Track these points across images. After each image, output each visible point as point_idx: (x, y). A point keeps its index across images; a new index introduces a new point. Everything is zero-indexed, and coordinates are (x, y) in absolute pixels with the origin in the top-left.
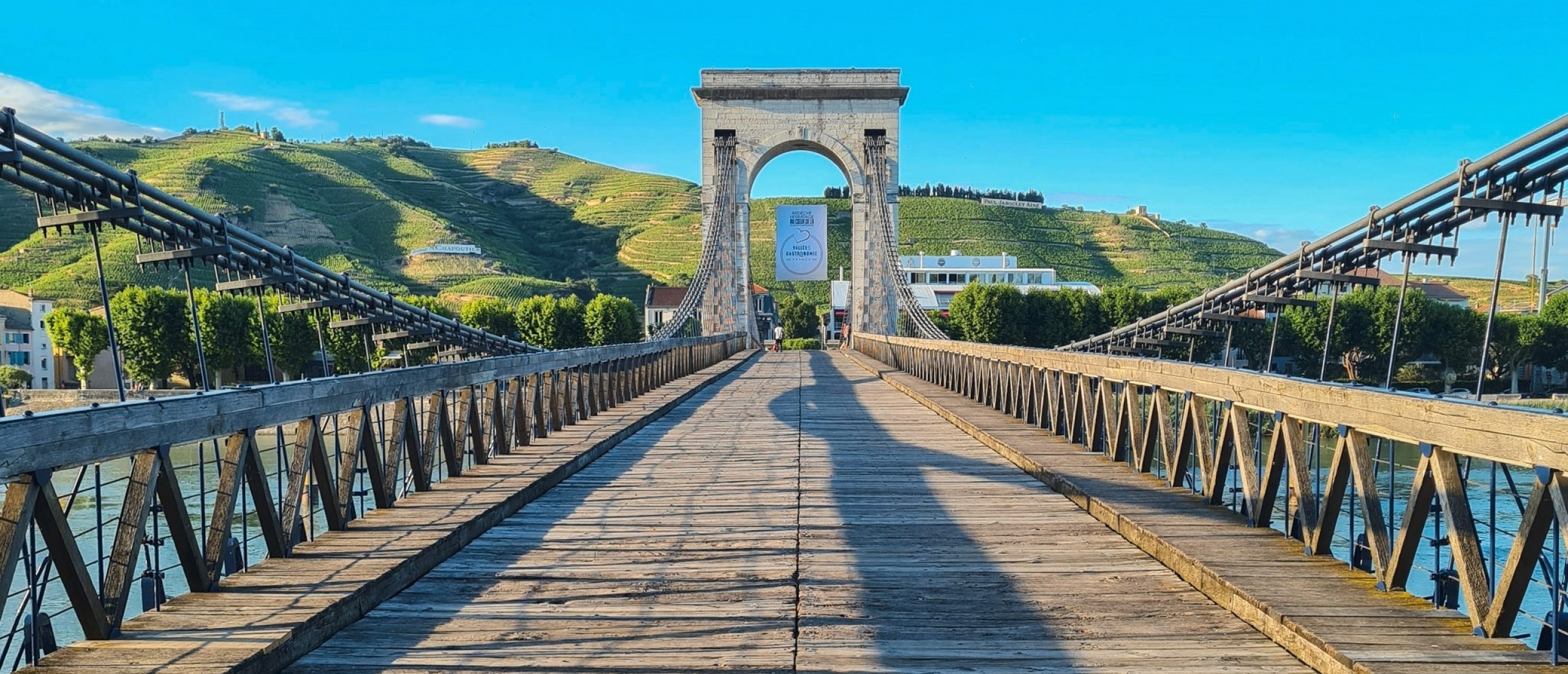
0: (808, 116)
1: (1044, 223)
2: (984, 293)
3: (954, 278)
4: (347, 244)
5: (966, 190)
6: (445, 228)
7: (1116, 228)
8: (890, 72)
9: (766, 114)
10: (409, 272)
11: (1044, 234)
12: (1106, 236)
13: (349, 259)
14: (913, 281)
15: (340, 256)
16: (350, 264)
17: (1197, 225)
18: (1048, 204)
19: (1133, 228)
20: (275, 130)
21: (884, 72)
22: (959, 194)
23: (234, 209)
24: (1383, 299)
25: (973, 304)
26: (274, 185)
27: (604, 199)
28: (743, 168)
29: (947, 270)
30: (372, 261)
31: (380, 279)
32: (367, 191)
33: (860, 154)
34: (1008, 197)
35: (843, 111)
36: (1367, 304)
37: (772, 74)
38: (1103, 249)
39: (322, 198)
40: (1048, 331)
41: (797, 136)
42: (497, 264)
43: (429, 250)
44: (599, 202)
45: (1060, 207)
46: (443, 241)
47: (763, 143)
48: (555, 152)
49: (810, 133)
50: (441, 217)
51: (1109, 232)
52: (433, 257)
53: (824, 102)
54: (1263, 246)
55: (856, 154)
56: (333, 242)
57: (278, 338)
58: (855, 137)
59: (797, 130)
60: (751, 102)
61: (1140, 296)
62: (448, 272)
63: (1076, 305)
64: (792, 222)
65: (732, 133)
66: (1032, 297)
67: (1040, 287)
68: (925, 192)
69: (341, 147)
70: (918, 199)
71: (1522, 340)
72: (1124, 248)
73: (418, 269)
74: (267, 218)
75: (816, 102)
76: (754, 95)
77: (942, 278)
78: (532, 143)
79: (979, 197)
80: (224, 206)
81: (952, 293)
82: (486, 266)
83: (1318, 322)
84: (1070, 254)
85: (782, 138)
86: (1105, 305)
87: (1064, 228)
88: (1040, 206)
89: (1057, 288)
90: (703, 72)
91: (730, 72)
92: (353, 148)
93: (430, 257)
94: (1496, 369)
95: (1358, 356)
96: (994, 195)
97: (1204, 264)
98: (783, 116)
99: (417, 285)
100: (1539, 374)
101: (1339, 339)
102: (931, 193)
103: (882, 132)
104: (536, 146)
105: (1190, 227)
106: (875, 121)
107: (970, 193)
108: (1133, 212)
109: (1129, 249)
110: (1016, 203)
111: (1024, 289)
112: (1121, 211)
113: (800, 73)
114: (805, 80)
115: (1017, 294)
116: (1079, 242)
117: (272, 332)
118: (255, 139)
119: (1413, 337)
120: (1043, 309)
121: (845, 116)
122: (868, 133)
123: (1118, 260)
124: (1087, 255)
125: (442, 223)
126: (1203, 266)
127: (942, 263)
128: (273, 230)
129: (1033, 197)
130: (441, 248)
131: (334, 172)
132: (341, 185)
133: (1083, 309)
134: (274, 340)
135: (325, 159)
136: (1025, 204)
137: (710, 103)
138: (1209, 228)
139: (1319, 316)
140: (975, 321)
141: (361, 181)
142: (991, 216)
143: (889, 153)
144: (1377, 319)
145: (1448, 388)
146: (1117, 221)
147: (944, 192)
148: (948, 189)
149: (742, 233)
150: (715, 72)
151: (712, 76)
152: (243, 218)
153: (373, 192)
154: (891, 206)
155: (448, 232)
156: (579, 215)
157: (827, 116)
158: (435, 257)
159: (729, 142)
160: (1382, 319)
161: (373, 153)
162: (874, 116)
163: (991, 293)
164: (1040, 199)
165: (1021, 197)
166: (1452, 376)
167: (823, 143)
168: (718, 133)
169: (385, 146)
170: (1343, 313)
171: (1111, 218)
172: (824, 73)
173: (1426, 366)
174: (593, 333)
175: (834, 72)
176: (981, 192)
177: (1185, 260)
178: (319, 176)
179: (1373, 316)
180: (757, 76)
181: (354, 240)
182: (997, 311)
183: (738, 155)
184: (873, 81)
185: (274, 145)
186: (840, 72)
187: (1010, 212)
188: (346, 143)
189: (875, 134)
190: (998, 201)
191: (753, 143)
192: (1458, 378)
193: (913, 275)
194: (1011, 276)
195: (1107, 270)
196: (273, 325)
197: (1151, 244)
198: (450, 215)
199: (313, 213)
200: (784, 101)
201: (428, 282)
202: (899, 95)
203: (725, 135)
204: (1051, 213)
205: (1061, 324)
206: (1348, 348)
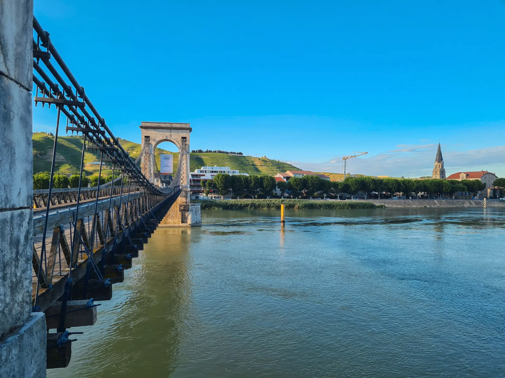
0: (168, 133)
1: (243, 159)
2: (221, 175)
3: (215, 172)
4: (69, 161)
5: (225, 151)
6: (96, 158)
7: (259, 161)
8: (187, 124)
9: (157, 133)
10: (85, 168)
11: (243, 162)
12: (257, 163)
13: (70, 165)
14: (206, 172)
15: (67, 164)
16: (70, 166)
17: (277, 161)
18: (244, 155)
19: (263, 161)
20: (51, 133)
21: (186, 124)
22: (223, 152)
23: (39, 152)
24: (310, 178)
25: (219, 178)
26: (50, 146)
27: (137, 152)
28: (152, 145)
29: (214, 170)
30: (76, 166)
31: (78, 170)
32: (75, 148)
33: (180, 143)
34: (235, 153)
35: (176, 132)
36: (307, 179)
37: (159, 123)
38: (256, 166)
39: (63, 150)
40: (236, 185)
41: (165, 138)
42: (109, 167)
43: (91, 163)
44: (136, 152)
45: (246, 156)
46: (95, 161)
47: (156, 139)
48: (125, 140)
49: (168, 137)
50: (95, 155)
51: (257, 162)
52: (92, 165)
53: (172, 130)
54: (292, 165)
55: (179, 143)
56: (65, 161)
57: (40, 185)
58: (179, 139)
59: (165, 137)
60: (153, 130)
61: (257, 176)
62: (96, 169)
63: (242, 178)
64: (164, 159)
65: (149, 137)
66: (233, 176)
67: (234, 174)
68: (216, 152)
69: (69, 137)
70: (214, 153)
71: (340, 187)
72: (261, 165)
73: (88, 168)
74: (47, 155)
75: (170, 130)
76: (155, 128)
77: (212, 172)
78: (119, 138)
79: (228, 153)
80: (36, 151)
81: (214, 175)
82: (106, 167)
83: (296, 183)
84: (249, 167)
85: (161, 138)
86: (249, 179)
87: (247, 161)
88: (242, 155)
89: (239, 174)
90: (142, 122)
91: (148, 123)
92: (72, 138)
93: (91, 165)
94: (335, 194)
95: (306, 191)
96: (231, 153)
97: (279, 169)
98: (161, 133)
99: (87, 172)
100: (344, 195)
101: (301, 187)
102: (217, 152)
103: (186, 138)
104: (120, 139)
105: (276, 161)
106: (184, 135)
107: (226, 152)
108: (263, 157)
109: (262, 166)
110: (237, 155)
111: (231, 175)
112: (260, 157)
113: (166, 123)
114: (167, 125)
115: (229, 176)
116: (251, 164)
117: (39, 183)
118: (45, 135)
119: (317, 186)
120: (235, 179)
121: (177, 134)
122: (182, 138)
123: (260, 168)
124: (253, 167)
125: (95, 157)
126: (278, 170)
127: (212, 168)
128: (49, 158)
129: (240, 153)
130: (94, 163)
131: (66, 144)
132: (68, 147)
133: (244, 179)
134: (39, 186)
135: (64, 140)
136: (239, 155)
137: (143, 129)
138: (280, 161)
139: (296, 181)
140: (219, 182)
141: (73, 146)
142: (231, 158)
143: (187, 143)
144: (309, 182)
145: (325, 198)
146: (259, 159)
147: (220, 152)
148: (221, 151)
149: (151, 160)
150: (145, 122)
151: (144, 123)
152: (41, 154)
153: (77, 149)
154: (188, 155)
155: (96, 159)
156: (131, 155)
157: (172, 133)
158: (93, 165)
159: (148, 139)
160: (310, 182)
161: (77, 139)
162: (184, 134)
163: (223, 175)
164: (242, 154)
165: (238, 153)
166: (325, 195)
167: (171, 140)
168: (145, 137)
169: (81, 137)
170: (302, 181)
171: (258, 159)
172: (171, 123)
173: (321, 193)
174: (125, 184)
175: (174, 123)
176: (228, 152)
177: (275, 168)
178: (62, 144)
179: (308, 182)
180: (155, 124)
181: (71, 161)
182: (224, 180)
183: (150, 142)
184: (183, 126)
185: (50, 137)
186: (176, 123)
187: (235, 157)
188: (70, 137)
189: (184, 138)
190: (232, 154)
191: (154, 139)
192: (327, 196)
193: (206, 171)
194: (228, 172)
195: (257, 170)
196: (39, 182)
197: (267, 165)
198: (97, 155)
199: (60, 154)
200: (162, 130)
201: (91, 171)
202: (190, 130)
203: (147, 137)
204: (244, 157)
205: (239, 183)
206: (303, 189)
